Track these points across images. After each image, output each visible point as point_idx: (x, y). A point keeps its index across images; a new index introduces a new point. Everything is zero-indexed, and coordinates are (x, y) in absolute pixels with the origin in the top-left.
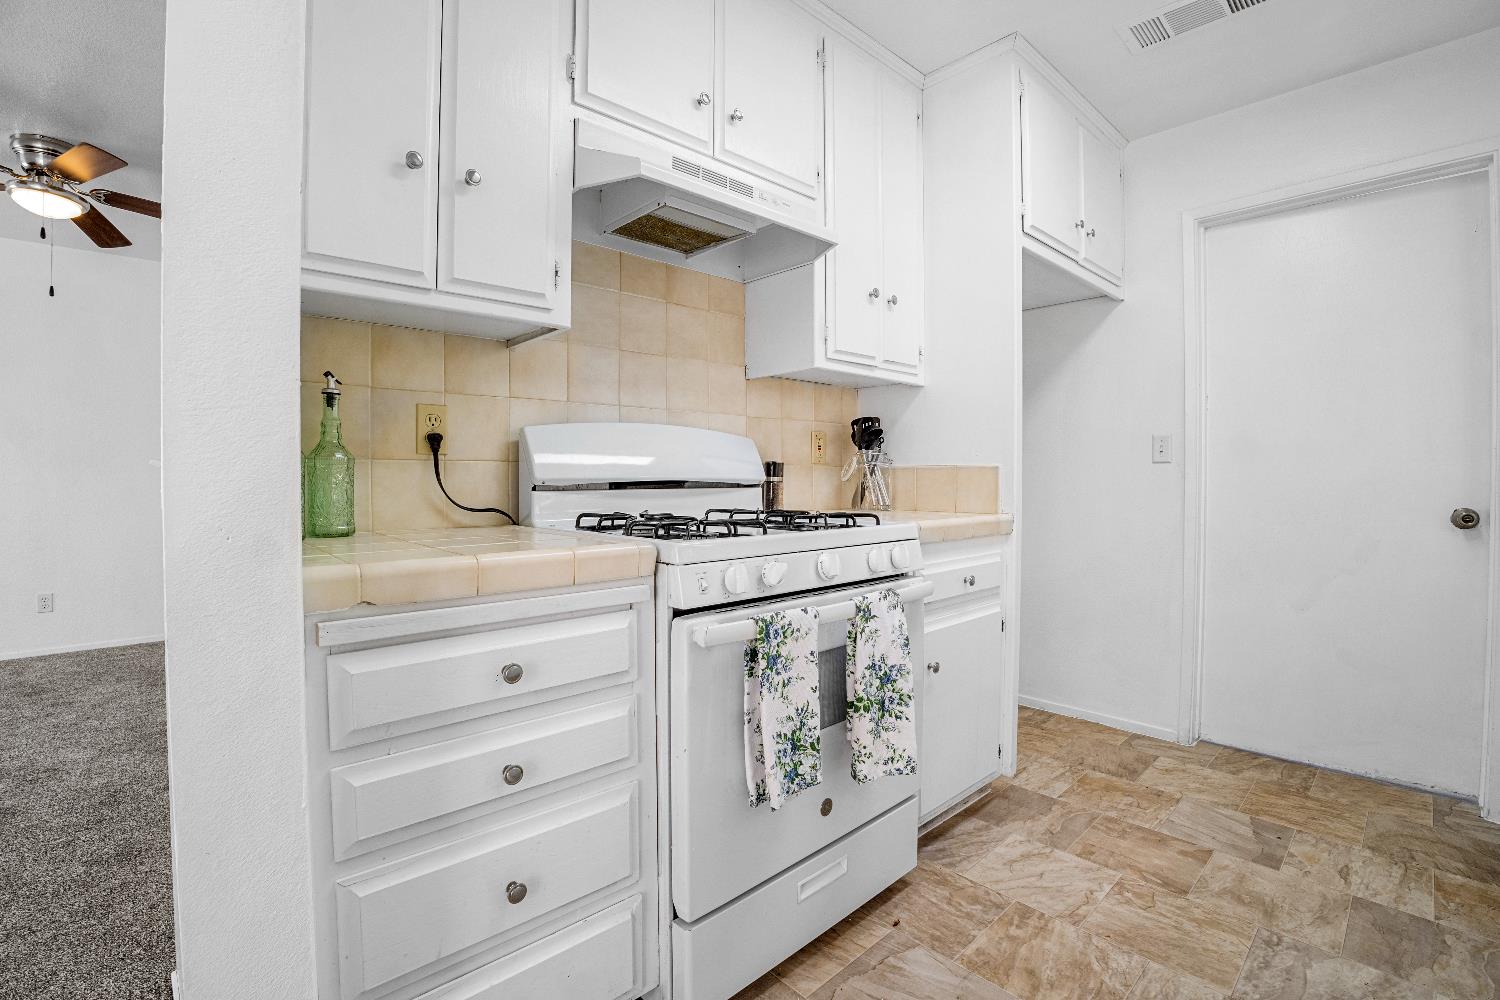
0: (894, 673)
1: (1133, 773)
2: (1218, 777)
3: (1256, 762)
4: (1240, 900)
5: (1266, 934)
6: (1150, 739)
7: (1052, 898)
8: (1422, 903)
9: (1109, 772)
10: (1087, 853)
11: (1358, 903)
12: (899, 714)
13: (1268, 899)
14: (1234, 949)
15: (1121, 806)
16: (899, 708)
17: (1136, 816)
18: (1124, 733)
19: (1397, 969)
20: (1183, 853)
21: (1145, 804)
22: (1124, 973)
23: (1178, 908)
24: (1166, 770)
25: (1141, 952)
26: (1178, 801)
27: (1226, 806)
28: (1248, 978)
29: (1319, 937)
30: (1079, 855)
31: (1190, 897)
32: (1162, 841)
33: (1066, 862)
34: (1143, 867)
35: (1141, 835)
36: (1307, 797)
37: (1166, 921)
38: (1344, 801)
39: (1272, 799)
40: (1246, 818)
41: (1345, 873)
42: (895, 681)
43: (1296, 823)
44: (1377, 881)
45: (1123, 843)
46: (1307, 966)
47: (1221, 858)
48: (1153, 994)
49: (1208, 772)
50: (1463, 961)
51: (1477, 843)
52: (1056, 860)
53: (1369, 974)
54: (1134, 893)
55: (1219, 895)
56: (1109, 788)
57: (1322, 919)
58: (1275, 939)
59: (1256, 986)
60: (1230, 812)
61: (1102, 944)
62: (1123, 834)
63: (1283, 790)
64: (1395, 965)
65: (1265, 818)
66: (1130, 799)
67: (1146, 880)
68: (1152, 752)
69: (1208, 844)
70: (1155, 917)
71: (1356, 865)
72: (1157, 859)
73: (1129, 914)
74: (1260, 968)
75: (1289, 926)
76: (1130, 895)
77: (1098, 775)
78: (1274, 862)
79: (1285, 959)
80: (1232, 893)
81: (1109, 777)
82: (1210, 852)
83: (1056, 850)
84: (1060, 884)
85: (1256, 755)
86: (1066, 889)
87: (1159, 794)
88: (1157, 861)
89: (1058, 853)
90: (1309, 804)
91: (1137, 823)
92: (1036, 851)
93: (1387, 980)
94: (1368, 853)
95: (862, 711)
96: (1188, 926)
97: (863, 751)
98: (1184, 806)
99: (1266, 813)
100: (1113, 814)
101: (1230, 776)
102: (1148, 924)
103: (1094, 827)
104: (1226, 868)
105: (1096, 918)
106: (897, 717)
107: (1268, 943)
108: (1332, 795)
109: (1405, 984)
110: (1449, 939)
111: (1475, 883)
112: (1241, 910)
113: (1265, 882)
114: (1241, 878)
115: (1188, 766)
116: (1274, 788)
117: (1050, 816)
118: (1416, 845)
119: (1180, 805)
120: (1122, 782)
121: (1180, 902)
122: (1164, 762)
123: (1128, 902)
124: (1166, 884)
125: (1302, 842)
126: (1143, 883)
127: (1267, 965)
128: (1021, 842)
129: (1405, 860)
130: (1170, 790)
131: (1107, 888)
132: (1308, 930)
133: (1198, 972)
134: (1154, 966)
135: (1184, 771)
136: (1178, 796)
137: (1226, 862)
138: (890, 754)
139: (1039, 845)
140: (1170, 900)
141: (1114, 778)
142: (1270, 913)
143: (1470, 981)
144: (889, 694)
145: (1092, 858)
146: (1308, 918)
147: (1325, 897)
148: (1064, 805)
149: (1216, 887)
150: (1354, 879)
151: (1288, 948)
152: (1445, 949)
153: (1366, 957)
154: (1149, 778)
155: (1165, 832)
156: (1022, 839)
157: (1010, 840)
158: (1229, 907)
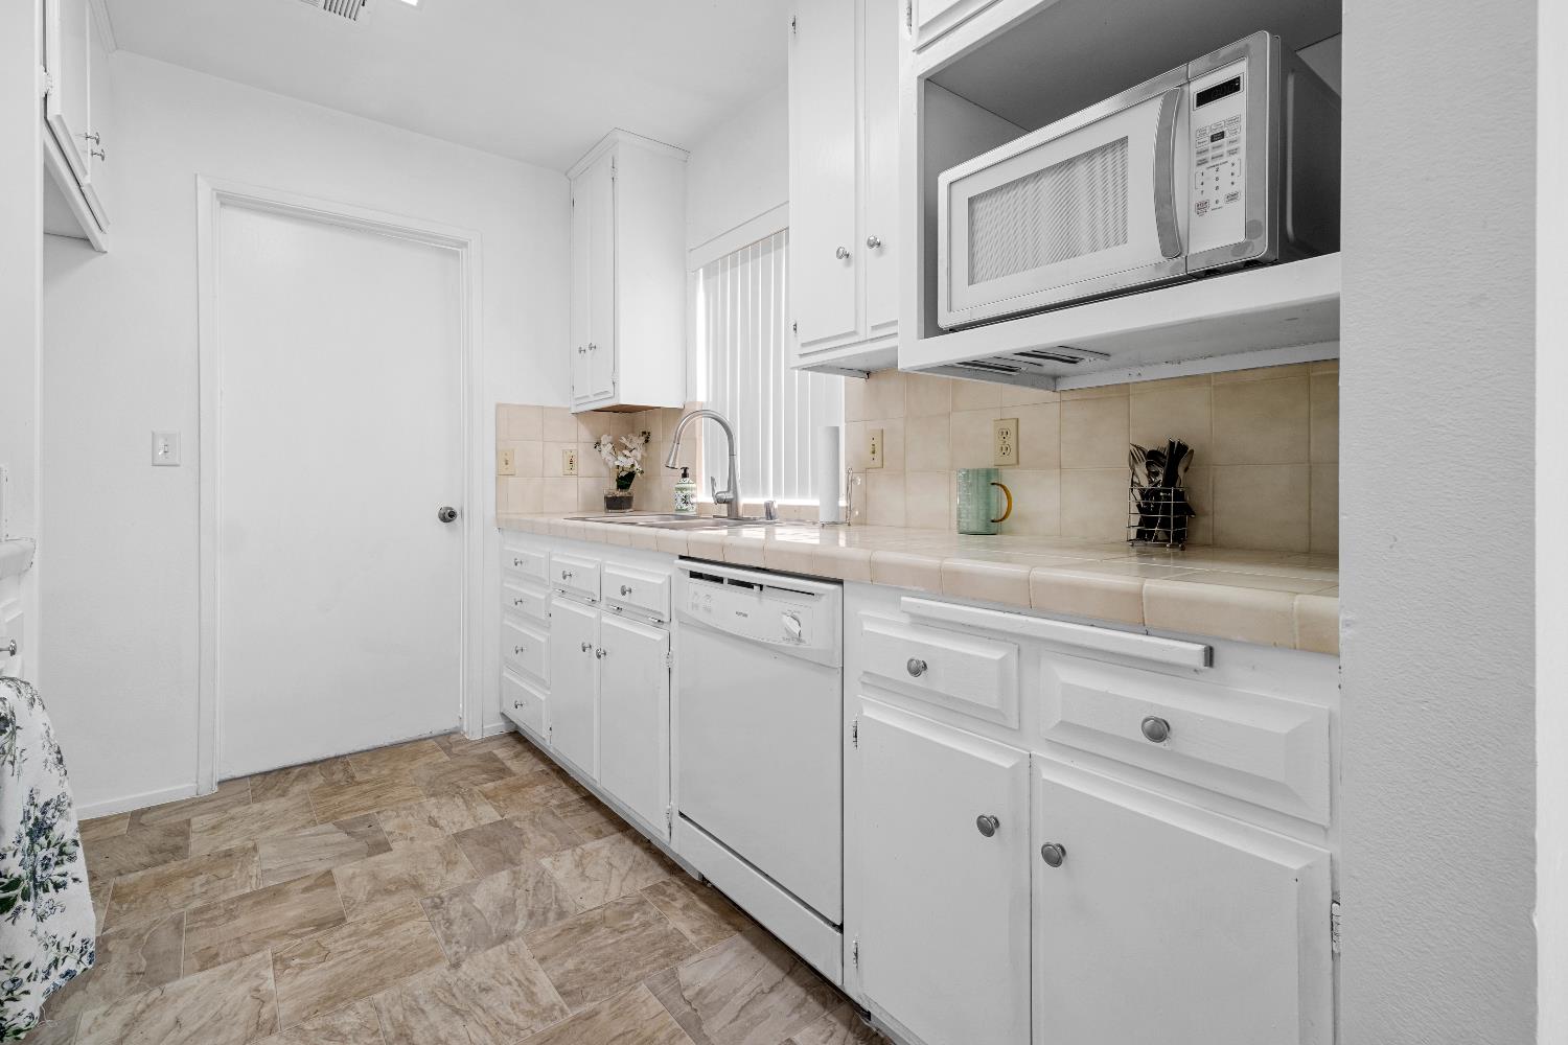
0: (49, 815)
1: (178, 851)
2: (272, 806)
3: (292, 776)
4: (388, 892)
5: (428, 901)
6: (159, 807)
7: (219, 1032)
8: (488, 814)
9: (146, 867)
10: (208, 960)
11: (460, 837)
12: (61, 879)
13: (406, 877)
14: (420, 930)
15: (198, 890)
16: (59, 870)
17: (225, 890)
18: (121, 817)
19: (512, 862)
20: (306, 890)
21: (223, 873)
22: (362, 1026)
23: (350, 936)
24: (213, 828)
25: (358, 996)
26: (255, 849)
27: (304, 827)
28: (448, 942)
29: (459, 877)
30: (202, 969)
31: (350, 919)
32: (277, 893)
33: (195, 986)
34: (282, 928)
35: (249, 902)
36: (359, 783)
37: (350, 954)
38: (385, 772)
39: (336, 800)
40: (330, 826)
41: (433, 822)
42: (50, 828)
43: (370, 808)
44: (455, 816)
45: (239, 922)
46: (471, 901)
47: (343, 871)
48: (401, 1018)
49: (256, 807)
50: (533, 832)
51: (480, 757)
52: (179, 995)
53: (504, 877)
54: (299, 956)
55: (370, 900)
56: (162, 882)
57: (450, 864)
58: (437, 900)
59: (457, 942)
60: (312, 830)
61: (318, 1022)
62: (231, 915)
63: (338, 788)
64: (511, 861)
65: (345, 818)
66: (202, 878)
67: (297, 936)
68: (175, 819)
69: (322, 867)
70: (341, 958)
71: (435, 813)
72: (291, 911)
73: (314, 978)
74: (447, 928)
75: (437, 883)
76: (297, 961)
77: (133, 877)
78: (382, 847)
79: (456, 908)
80: (379, 891)
81: (151, 871)
82: (329, 873)
83: (167, 985)
84: (211, 1012)
85: (286, 770)
86: (226, 1010)
87: (228, 854)
88: (291, 914)
89: (172, 987)
90: (366, 787)
91: (234, 894)
92: (140, 1007)
93: (514, 873)
94: (433, 800)
95: (20, 902)
96: (373, 943)
97: (23, 974)
98: (265, 850)
99: (341, 813)
100: (197, 904)
101: (283, 800)
102: (340, 969)
103: (188, 931)
104: (354, 876)
105: (285, 1010)
106: (57, 886)
107: (436, 907)
108: (374, 772)
109: (523, 868)
110: (517, 824)
111: (499, 782)
112: (396, 898)
113: (392, 864)
114: (374, 876)
115: (233, 812)
116: (328, 790)
117: (115, 958)
118: (454, 778)
119: (261, 851)
120: (173, 867)
121: (346, 930)
122: (199, 822)
123: (302, 968)
124: (320, 925)
125: (388, 818)
126: (299, 941)
127: (449, 922)
128: (106, 1014)
129: (455, 791)
130: (235, 844)
131: (269, 973)
132: (449, 877)
133: (413, 969)
134: (379, 997)
135: (232, 818)
136: (250, 844)
137: (351, 871)
138: (53, 953)
139: (135, 998)
140: (337, 935)
141: (160, 869)
142: (417, 886)
143: (545, 841)
144: (41, 854)
145: (220, 959)
146: (441, 869)
147: (437, 847)
148: (122, 935)
149: (361, 896)
150: (442, 822)
151: (451, 899)
152: (520, 832)
153: (493, 868)
154: (200, 846)
155: (271, 883)
156: (103, 1009)
157: (85, 1022)
158: (388, 904)
